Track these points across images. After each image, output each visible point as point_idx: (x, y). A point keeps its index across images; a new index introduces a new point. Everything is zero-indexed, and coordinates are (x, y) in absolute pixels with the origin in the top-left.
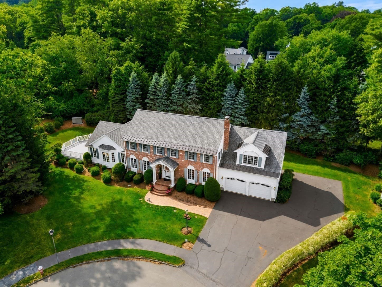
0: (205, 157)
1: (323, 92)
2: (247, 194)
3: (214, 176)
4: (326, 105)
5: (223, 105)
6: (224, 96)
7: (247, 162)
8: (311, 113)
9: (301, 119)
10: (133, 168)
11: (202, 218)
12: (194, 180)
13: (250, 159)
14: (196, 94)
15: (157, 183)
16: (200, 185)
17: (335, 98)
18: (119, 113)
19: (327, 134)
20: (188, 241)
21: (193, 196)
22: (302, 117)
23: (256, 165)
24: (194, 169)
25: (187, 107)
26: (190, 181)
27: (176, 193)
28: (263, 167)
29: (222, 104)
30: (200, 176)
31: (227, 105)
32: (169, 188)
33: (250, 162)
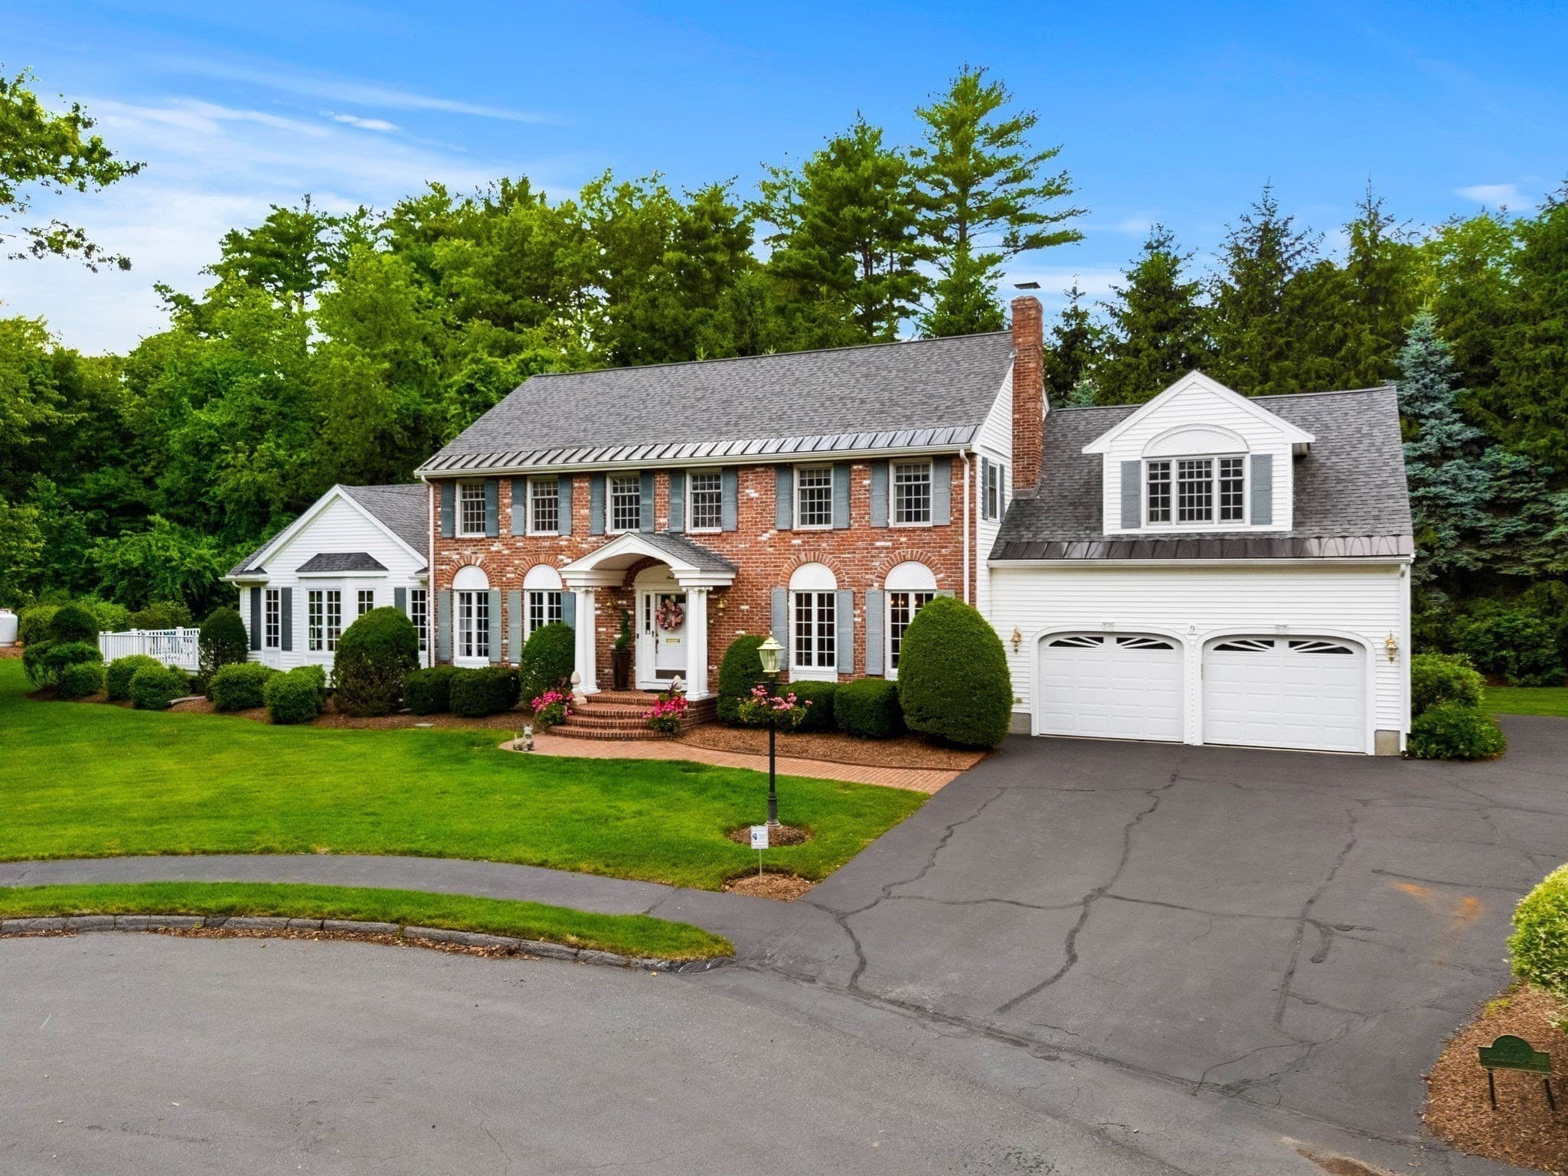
0: (899, 488)
2: (1194, 740)
7: (1175, 505)
10: (465, 658)
12: (833, 668)
13: (1195, 485)
16: (874, 684)
24: (829, 583)
26: (809, 675)
27: (711, 733)
30: (873, 629)
33: (1195, 507)
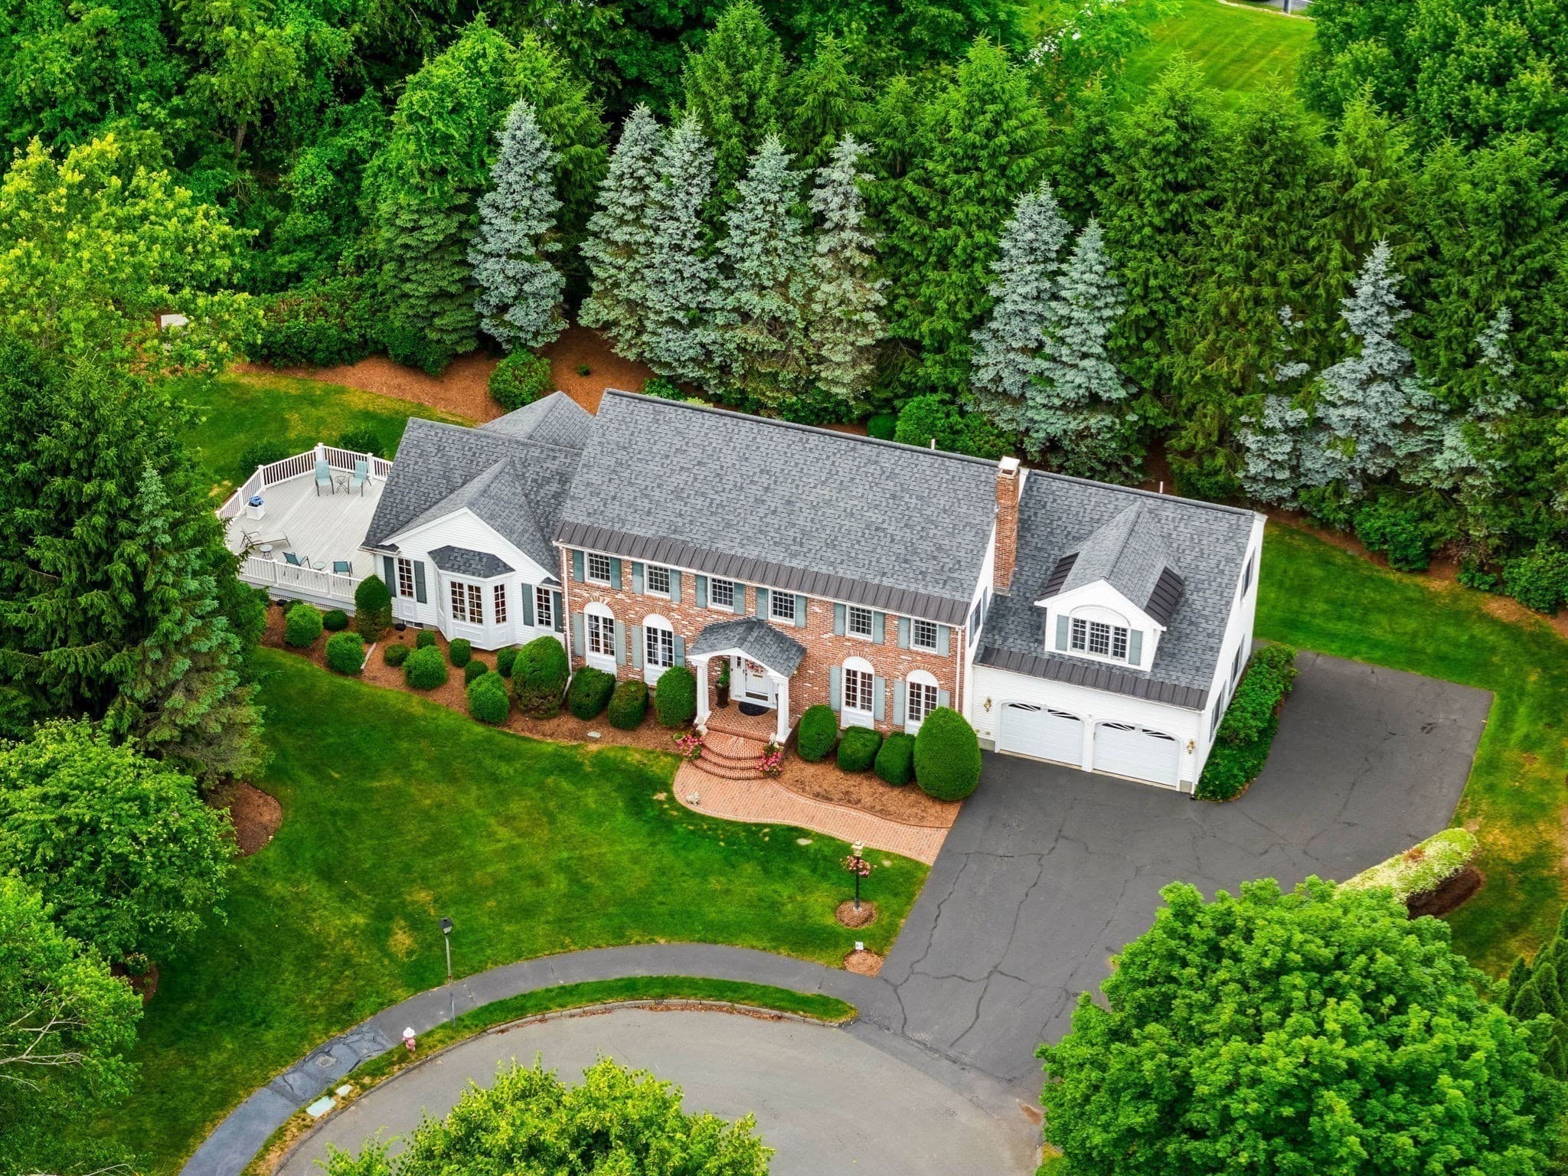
0: (917, 628)
1: (1453, 277)
2: (1087, 768)
3: (952, 704)
4: (1468, 338)
5: (999, 300)
6: (1000, 254)
7: (1087, 643)
8: (1409, 369)
9: (1359, 396)
10: (595, 654)
11: (908, 866)
12: (871, 714)
13: (1099, 636)
14: (858, 228)
15: (713, 724)
16: (899, 734)
17: (1504, 314)
18: (434, 308)
19: (1469, 471)
20: (867, 950)
21: (869, 778)
22: (1365, 384)
23: (1123, 655)
24: (869, 669)
25: (809, 295)
26: (854, 717)
27: (797, 769)
28: (1146, 664)
29: (994, 291)
30: (898, 699)
31: (1015, 302)
32: (770, 750)
33: (1099, 645)
